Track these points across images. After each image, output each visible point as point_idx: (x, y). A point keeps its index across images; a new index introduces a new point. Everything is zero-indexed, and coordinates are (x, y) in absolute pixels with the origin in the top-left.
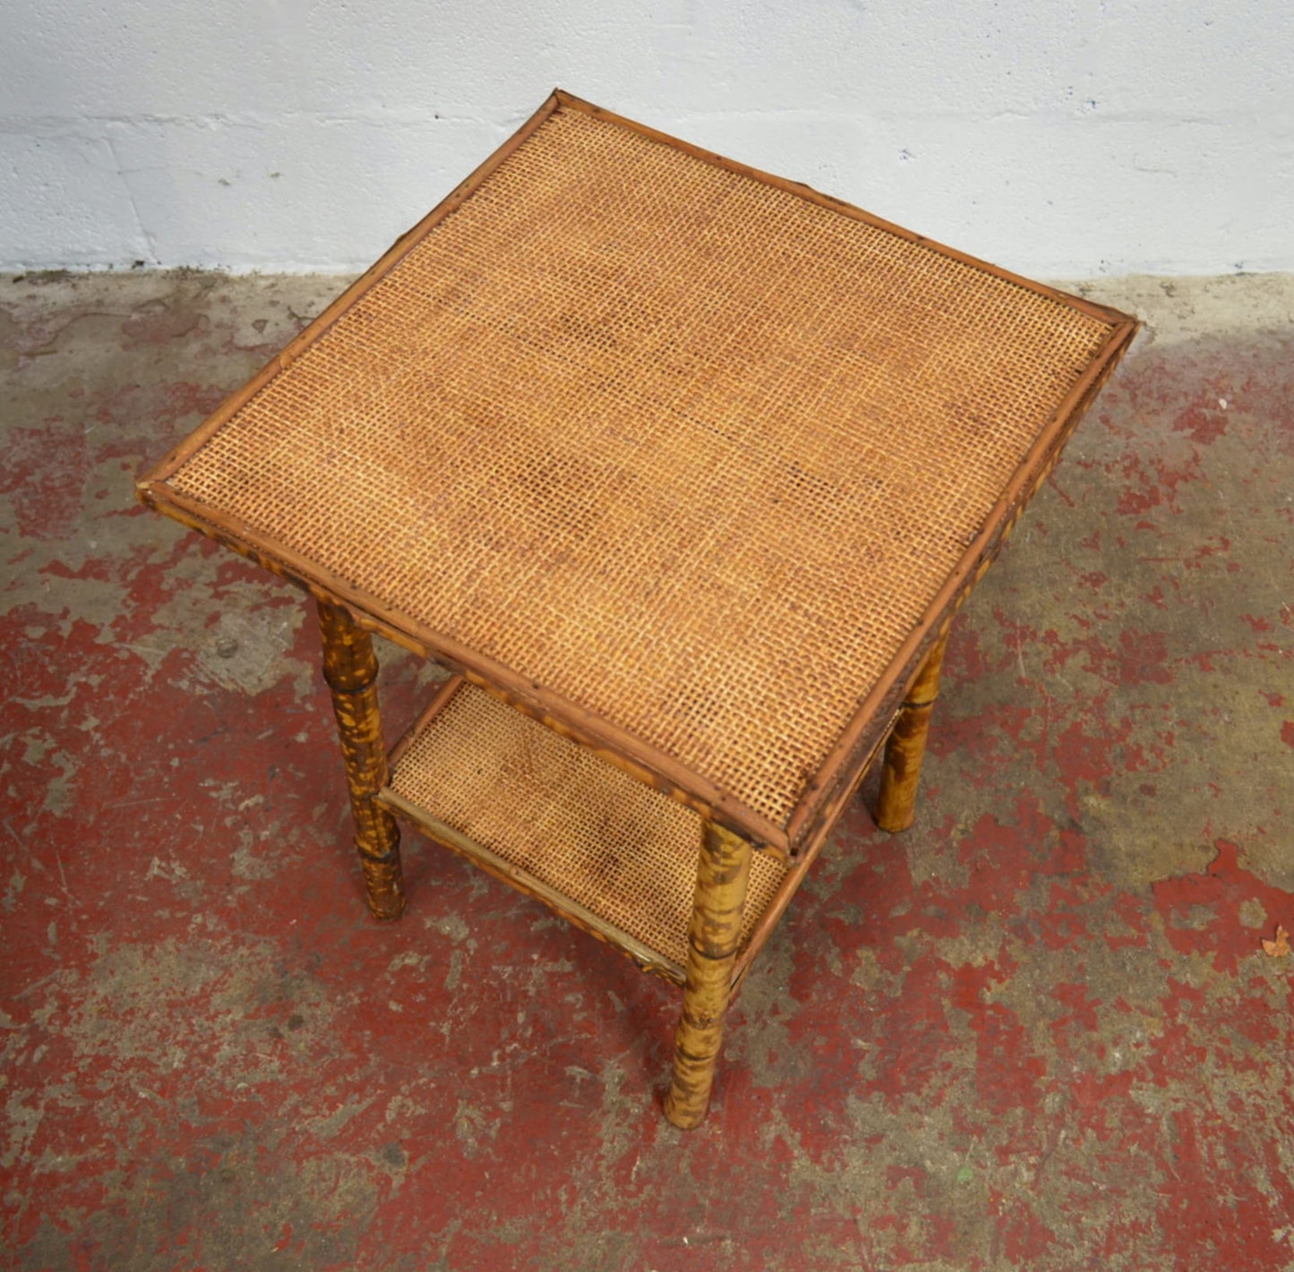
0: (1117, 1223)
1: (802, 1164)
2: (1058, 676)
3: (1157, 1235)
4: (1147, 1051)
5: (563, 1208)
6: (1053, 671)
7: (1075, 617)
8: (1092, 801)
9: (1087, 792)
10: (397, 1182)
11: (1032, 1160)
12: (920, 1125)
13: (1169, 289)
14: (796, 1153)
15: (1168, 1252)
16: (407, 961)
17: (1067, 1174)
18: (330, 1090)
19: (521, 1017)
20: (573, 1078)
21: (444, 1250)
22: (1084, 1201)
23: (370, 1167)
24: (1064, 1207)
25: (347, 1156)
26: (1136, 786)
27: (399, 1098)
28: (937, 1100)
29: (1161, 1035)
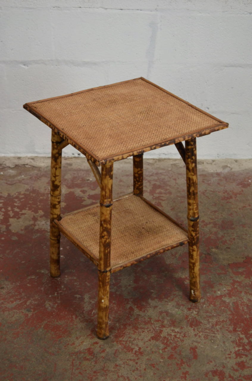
0: (218, 320)
1: (136, 311)
2: (205, 228)
3: (229, 322)
4: (227, 292)
5: (74, 319)
6: (204, 227)
7: (210, 218)
8: (214, 250)
9: (212, 248)
10: (29, 315)
11: (197, 310)
12: (168, 304)
13: (236, 161)
14: (135, 309)
15: (231, 325)
16: (32, 277)
17: (206, 312)
18: (12, 299)
19: (62, 287)
20: (76, 297)
21: (42, 326)
22: (210, 317)
23: (22, 312)
24: (205, 318)
25: (17, 311)
26: (225, 247)
27: (30, 301)
28: (172, 300)
29: (231, 289)
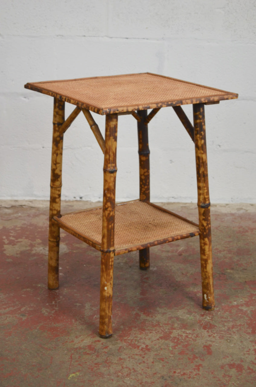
0: (235, 324)
1: (143, 317)
2: (219, 254)
3: (246, 326)
4: (244, 302)
5: (73, 322)
6: (217, 254)
7: (224, 246)
8: (229, 271)
9: (227, 269)
10: (24, 319)
11: (210, 316)
12: (178, 311)
13: (252, 205)
14: (142, 315)
15: (250, 328)
16: (28, 290)
17: (221, 318)
18: (4, 306)
19: (61, 297)
20: (76, 305)
21: (38, 328)
22: (225, 322)
23: (16, 317)
24: (220, 322)
25: (9, 315)
26: (242, 269)
27: (25, 308)
28: (183, 308)
29: (248, 300)
